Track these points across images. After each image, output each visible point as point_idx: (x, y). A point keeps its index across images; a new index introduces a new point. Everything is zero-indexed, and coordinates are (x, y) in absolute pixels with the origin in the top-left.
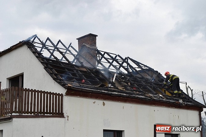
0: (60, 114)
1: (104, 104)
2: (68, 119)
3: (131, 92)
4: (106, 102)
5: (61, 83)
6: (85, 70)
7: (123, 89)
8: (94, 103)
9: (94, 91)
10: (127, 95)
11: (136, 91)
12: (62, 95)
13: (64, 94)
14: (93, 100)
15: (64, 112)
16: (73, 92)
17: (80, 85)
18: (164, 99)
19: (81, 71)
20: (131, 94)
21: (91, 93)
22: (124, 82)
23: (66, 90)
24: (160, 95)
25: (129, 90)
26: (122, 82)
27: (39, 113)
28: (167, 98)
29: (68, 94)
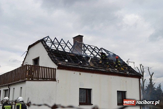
0: (54, 79)
1: (80, 74)
2: (58, 82)
3: (98, 67)
4: (81, 73)
5: (55, 62)
6: (73, 55)
7: (93, 66)
8: (74, 73)
9: (74, 67)
10: (94, 69)
11: (101, 67)
12: (55, 69)
13: (56, 68)
14: (74, 72)
15: (56, 78)
16: (61, 67)
17: (67, 64)
18: (117, 71)
19: (70, 56)
20: (97, 69)
21: (72, 68)
22: (95, 62)
23: (57, 66)
24: (116, 69)
25: (97, 66)
26: (94, 62)
27: (42, 78)
28: (120, 71)
29: (58, 68)
